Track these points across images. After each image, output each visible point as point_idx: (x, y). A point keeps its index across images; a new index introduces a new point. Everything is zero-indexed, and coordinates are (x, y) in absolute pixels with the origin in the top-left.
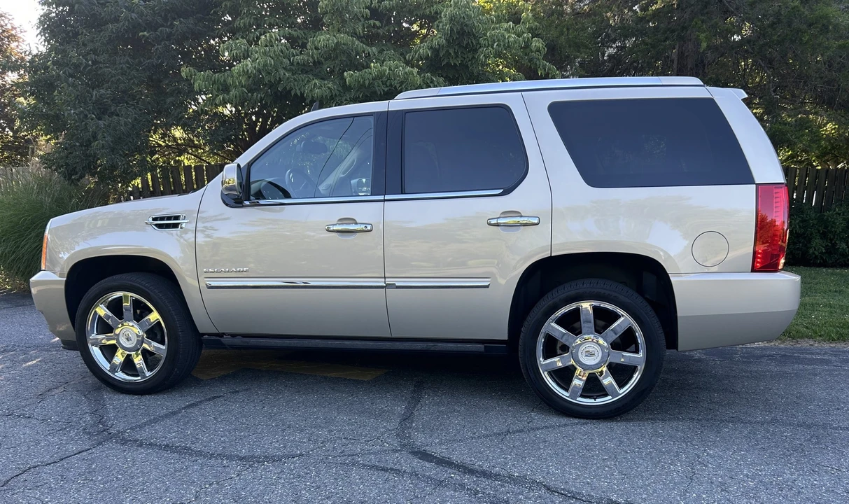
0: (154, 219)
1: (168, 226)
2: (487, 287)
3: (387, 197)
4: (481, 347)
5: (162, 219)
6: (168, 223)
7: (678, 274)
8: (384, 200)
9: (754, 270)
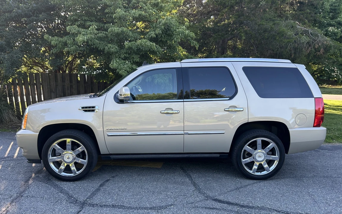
0: (82, 108)
1: (89, 111)
2: (224, 133)
3: (185, 100)
4: (218, 155)
5: (86, 108)
6: (90, 109)
7: (291, 128)
8: (184, 101)
9: (314, 126)
